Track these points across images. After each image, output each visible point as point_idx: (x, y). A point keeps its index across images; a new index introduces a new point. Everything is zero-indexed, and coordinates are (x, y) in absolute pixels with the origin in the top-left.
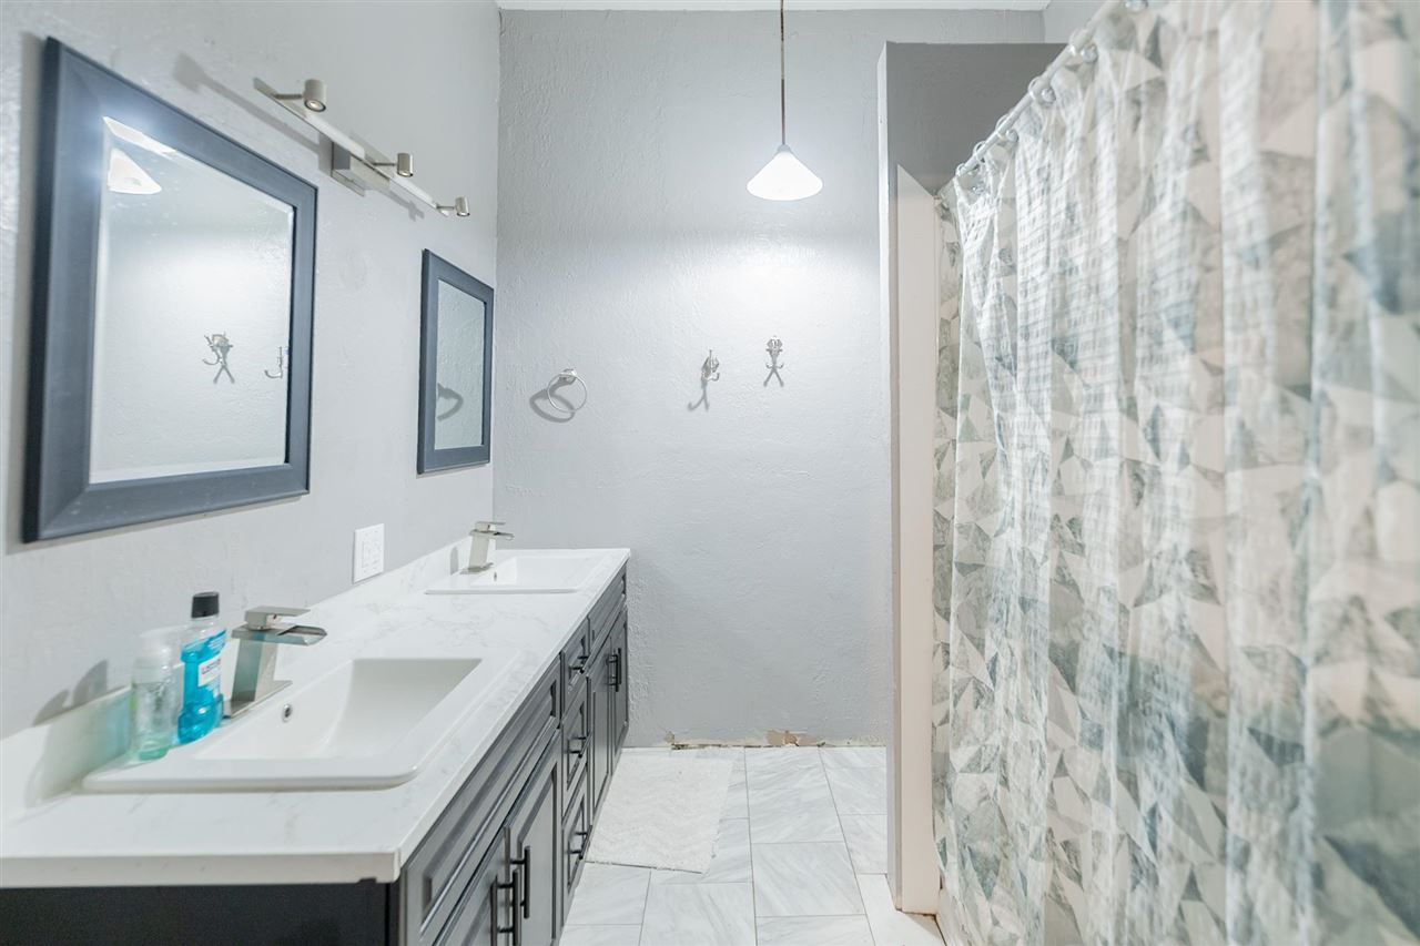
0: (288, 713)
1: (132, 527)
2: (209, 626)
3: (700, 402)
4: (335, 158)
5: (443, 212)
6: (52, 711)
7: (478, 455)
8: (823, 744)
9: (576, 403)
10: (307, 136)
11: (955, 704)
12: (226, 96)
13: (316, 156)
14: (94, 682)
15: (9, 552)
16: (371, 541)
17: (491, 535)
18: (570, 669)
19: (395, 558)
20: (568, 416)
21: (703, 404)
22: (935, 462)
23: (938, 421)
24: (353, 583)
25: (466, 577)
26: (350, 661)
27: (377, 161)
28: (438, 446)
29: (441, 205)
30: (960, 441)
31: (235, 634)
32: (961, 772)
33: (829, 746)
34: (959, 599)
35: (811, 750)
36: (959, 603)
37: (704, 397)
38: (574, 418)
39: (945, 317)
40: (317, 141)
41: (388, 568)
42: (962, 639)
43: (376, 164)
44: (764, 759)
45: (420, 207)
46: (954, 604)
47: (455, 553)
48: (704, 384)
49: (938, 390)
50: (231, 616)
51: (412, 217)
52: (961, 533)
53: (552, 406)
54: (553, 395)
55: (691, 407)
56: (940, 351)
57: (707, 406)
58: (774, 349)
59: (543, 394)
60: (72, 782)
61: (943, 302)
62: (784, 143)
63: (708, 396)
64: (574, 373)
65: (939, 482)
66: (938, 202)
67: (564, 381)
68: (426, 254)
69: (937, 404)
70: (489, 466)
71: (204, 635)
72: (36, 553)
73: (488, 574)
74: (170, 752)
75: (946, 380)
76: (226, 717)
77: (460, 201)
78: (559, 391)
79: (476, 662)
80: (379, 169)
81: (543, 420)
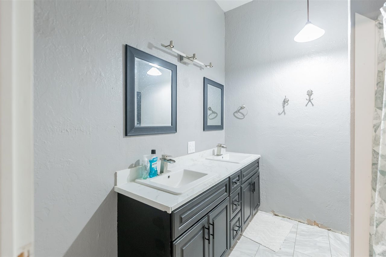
0: (169, 177)
1: (143, 136)
2: (154, 156)
3: (282, 112)
4: (181, 58)
5: (207, 67)
6: (131, 167)
7: (221, 127)
8: (330, 230)
9: (245, 114)
10: (175, 54)
11: (377, 227)
12: (158, 49)
13: (177, 59)
14: (137, 163)
15: (124, 137)
16: (192, 145)
17: (221, 147)
18: (233, 182)
19: (198, 149)
20: (243, 117)
21: (283, 113)
22: (374, 130)
23: (376, 113)
24: (188, 154)
25: (216, 157)
26: (183, 170)
27: (190, 57)
28: (208, 124)
29: (207, 65)
30: (384, 120)
31: (160, 159)
32: (378, 254)
33: (332, 231)
34: (380, 185)
35: (325, 231)
36: (380, 187)
37: (284, 111)
38: (245, 118)
39: (380, 70)
40: (177, 55)
41: (196, 152)
42: (381, 202)
43: (189, 58)
44: (304, 227)
45: (202, 67)
46: (378, 187)
47: (214, 151)
48: (284, 107)
49: (376, 100)
50: (158, 155)
51: (201, 69)
52: (382, 158)
53: (239, 115)
54: (239, 112)
55: (279, 114)
56: (377, 84)
57: (285, 113)
58: (310, 94)
59: (236, 112)
60: (133, 180)
61: (379, 63)
62: (308, 21)
63: (285, 111)
64: (244, 106)
65: (375, 138)
66: (377, 22)
67: (242, 108)
68: (204, 78)
69: (375, 107)
70: (224, 131)
71: (153, 157)
72: (128, 139)
73: (221, 157)
74: (147, 179)
75: (380, 96)
76: (158, 175)
77: (211, 63)
78: (241, 111)
79: (207, 174)
80: (190, 59)
81: (237, 119)
